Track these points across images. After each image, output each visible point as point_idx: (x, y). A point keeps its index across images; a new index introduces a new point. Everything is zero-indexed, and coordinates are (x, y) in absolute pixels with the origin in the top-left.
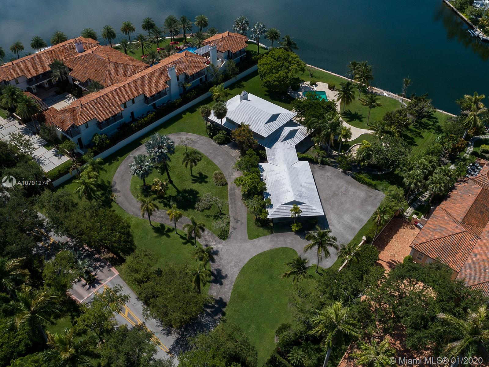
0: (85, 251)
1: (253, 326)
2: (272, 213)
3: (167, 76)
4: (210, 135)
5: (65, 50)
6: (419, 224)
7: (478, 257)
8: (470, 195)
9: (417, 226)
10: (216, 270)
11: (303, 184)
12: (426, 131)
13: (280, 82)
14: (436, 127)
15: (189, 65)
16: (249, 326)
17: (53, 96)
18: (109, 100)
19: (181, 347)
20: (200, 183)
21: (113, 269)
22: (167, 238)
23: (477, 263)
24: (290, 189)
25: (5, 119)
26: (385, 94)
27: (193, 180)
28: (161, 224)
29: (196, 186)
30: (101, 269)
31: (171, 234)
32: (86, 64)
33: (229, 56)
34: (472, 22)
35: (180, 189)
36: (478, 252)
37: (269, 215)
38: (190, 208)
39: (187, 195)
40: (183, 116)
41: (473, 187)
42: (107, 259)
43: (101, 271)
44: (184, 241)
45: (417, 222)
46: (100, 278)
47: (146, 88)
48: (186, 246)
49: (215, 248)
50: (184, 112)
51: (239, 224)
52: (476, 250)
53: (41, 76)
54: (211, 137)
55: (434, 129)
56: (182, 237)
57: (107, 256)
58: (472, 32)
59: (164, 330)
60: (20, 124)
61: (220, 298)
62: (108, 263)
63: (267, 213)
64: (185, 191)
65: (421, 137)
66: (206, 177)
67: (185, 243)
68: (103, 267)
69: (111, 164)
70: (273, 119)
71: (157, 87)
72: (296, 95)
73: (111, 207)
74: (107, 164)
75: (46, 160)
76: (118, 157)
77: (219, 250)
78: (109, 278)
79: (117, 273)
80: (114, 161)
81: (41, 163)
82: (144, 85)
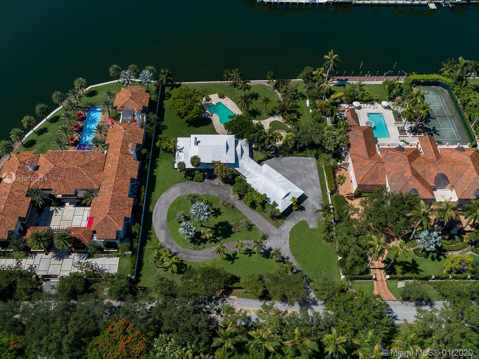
0: (205, 300)
1: (323, 272)
2: (281, 208)
3: (130, 154)
4: (190, 180)
5: (22, 175)
6: (342, 166)
7: (391, 173)
8: (359, 138)
9: (341, 168)
11: (279, 180)
12: (297, 100)
13: (198, 114)
14: (299, 95)
15: (134, 136)
16: (321, 273)
18: (118, 198)
19: (304, 305)
20: (220, 214)
21: (231, 297)
22: (238, 260)
23: (393, 177)
25: (27, 258)
27: (213, 216)
28: (226, 255)
29: (220, 219)
30: (225, 301)
31: (237, 256)
32: (59, 179)
35: (213, 227)
36: (389, 171)
37: (281, 210)
38: (231, 234)
39: (220, 227)
41: (357, 132)
42: (222, 294)
43: (226, 302)
44: (248, 255)
45: (341, 166)
46: (231, 307)
48: (252, 257)
52: (387, 170)
54: (192, 180)
55: (299, 97)
56: (245, 254)
59: (289, 305)
60: (47, 254)
62: (225, 296)
63: (278, 210)
64: (217, 226)
65: (298, 107)
66: (219, 209)
67: (250, 256)
68: (225, 300)
69: (150, 239)
70: (228, 147)
71: (133, 167)
72: (206, 115)
73: (186, 265)
74: (148, 241)
75: (105, 266)
76: (149, 231)
77: (270, 247)
78: (235, 303)
79: (236, 297)
80: (149, 236)
81: (104, 270)
82: (125, 171)
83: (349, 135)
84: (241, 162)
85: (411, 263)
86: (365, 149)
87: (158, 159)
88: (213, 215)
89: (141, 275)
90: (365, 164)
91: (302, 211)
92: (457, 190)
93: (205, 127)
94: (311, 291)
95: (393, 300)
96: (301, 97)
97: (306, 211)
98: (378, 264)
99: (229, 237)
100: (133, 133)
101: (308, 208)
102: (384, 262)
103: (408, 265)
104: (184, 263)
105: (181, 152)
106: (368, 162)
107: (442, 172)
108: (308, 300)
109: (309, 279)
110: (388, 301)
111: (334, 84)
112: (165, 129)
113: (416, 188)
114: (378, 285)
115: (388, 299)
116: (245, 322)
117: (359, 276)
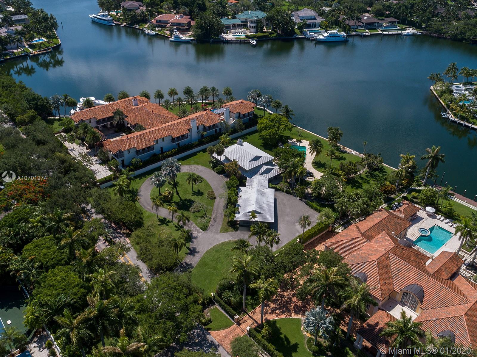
2: (238, 217)
3: (190, 126)
4: (212, 167)
5: (125, 103)
7: (362, 251)
10: (193, 248)
11: (265, 202)
14: (383, 178)
15: (207, 120)
17: (112, 133)
18: (147, 137)
20: (197, 196)
21: (127, 239)
22: (166, 226)
23: (359, 254)
24: (254, 203)
26: (353, 152)
27: (193, 194)
28: (164, 217)
29: (193, 198)
30: (120, 238)
31: (169, 224)
32: (137, 113)
33: (239, 116)
34: (447, 106)
35: (183, 198)
37: (236, 218)
38: (186, 210)
39: (186, 202)
40: (198, 154)
42: (125, 233)
44: (177, 229)
47: (174, 132)
50: (199, 152)
51: (216, 223)
53: (106, 119)
54: (213, 168)
56: (176, 227)
57: (125, 231)
58: (444, 115)
59: (150, 276)
60: (87, 149)
61: (191, 263)
62: (125, 235)
63: (235, 216)
64: (186, 200)
65: (369, 183)
66: (202, 192)
67: (177, 230)
70: (256, 159)
71: (181, 132)
75: (99, 173)
77: (198, 236)
79: (128, 242)
81: (95, 174)
82: (172, 130)
84: (257, 176)
85: (292, 344)
90: (351, 234)
92: (422, 315)
95: (227, 351)
100: (208, 118)
102: (268, 321)
107: (422, 285)
110: (223, 348)
113: (369, 274)
114: (234, 329)
115: (225, 347)
117: (224, 303)
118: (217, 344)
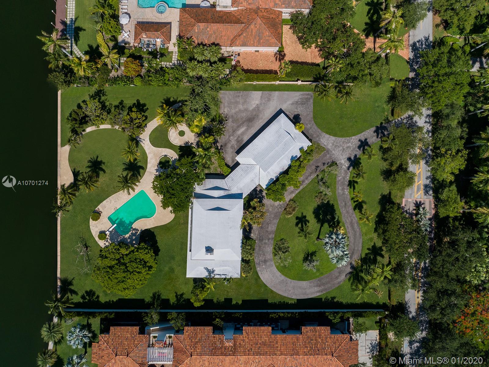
1: (377, 105)
2: (306, 144)
8: (208, 29)
10: (360, 150)
20: (305, 217)
21: (403, 205)
27: (306, 224)
28: (355, 210)
29: (311, 217)
30: (408, 211)
35: (319, 225)
37: (309, 144)
38: (330, 204)
39: (321, 216)
40: (240, 303)
41: (197, 31)
43: (409, 209)
44: (355, 184)
46: (414, 205)
49: (347, 164)
50: (237, 306)
56: (354, 189)
61: (374, 133)
62: (402, 211)
63: (308, 147)
64: (319, 220)
66: (297, 218)
68: (406, 211)
69: (333, 298)
70: (218, 209)
71: (254, 334)
72: (134, 238)
73: (366, 254)
74: (335, 300)
75: (368, 346)
76: (323, 300)
77: (346, 159)
78: (410, 200)
79: (404, 200)
80: (329, 299)
81: (372, 346)
82: (264, 344)
83: (196, 42)
84: (234, 191)
85: (369, 7)
86: (228, 26)
87: (215, 300)
88: (304, 226)
89: (378, 303)
90: (254, 31)
91: (300, 119)
93: (158, 240)
94: (398, 120)
95: (409, 37)
96: (100, 96)
97: (300, 113)
98: (369, 43)
99: (333, 205)
100: (196, 343)
101: (296, 110)
102: (367, 36)
103: (372, 11)
104: (363, 256)
105: (213, 271)
106: (252, 26)
108: (408, 125)
109: (385, 120)
111: (74, 45)
112: (159, 296)
115: (407, 42)
116: (430, 190)
118: (411, 48)
